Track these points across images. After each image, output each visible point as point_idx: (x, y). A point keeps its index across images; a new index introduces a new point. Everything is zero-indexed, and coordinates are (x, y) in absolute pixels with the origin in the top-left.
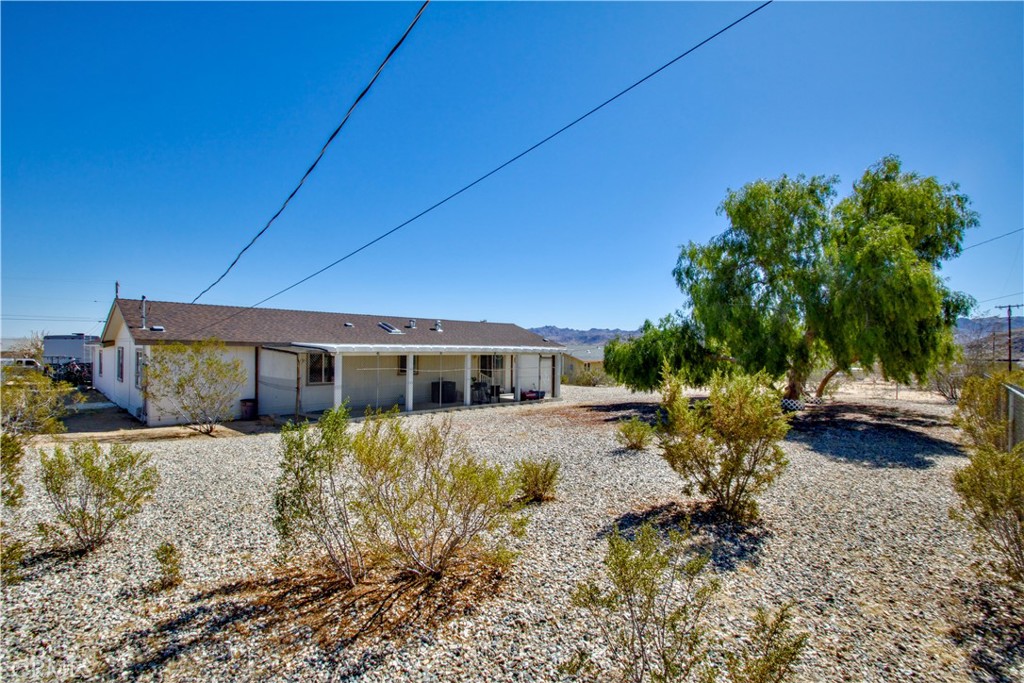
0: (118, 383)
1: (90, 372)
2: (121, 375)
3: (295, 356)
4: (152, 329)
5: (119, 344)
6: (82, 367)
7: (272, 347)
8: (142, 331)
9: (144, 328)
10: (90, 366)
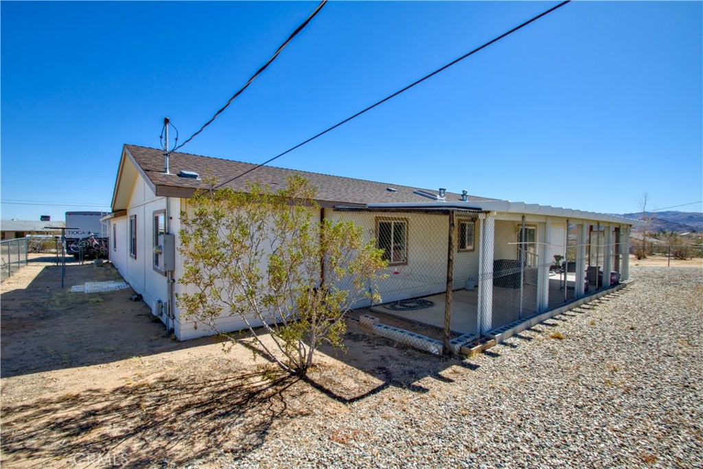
0: (130, 260)
1: (107, 246)
2: (134, 250)
3: (447, 217)
4: (181, 175)
5: (131, 212)
6: (100, 241)
7: (338, 208)
8: (165, 176)
9: (168, 173)
10: (106, 240)
